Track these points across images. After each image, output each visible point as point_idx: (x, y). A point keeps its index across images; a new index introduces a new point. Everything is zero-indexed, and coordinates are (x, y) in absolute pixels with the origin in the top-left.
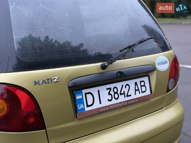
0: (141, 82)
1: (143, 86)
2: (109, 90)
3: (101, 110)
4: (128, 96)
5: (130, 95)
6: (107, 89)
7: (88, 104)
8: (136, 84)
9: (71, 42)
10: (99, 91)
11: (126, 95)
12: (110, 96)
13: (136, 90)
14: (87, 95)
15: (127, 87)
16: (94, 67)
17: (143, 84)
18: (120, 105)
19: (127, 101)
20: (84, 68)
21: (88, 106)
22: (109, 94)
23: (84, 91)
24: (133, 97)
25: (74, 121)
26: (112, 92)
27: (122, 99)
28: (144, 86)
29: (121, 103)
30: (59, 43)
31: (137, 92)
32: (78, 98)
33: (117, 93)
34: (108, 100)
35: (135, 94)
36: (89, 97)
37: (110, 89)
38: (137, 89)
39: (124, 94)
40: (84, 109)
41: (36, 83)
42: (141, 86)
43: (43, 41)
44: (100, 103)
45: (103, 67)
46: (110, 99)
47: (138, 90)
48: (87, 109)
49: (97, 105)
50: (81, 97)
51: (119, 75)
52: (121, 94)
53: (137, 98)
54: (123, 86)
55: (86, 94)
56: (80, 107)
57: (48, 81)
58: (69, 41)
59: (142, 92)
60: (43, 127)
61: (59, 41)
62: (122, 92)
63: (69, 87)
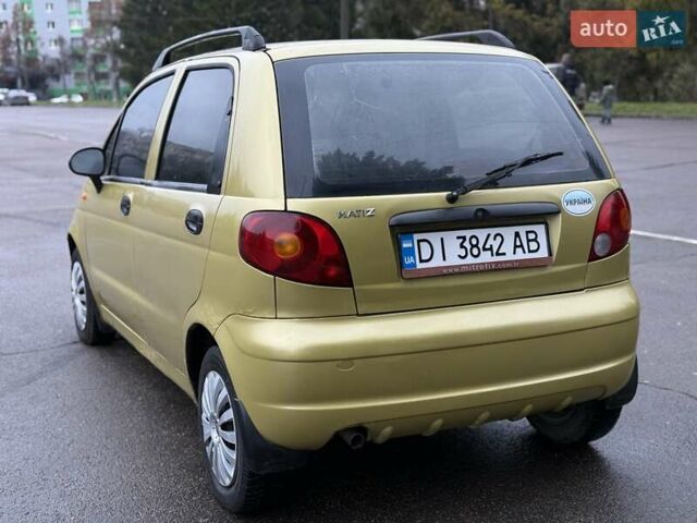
0: (527, 232)
1: (532, 240)
2: (461, 240)
3: (445, 271)
4: (498, 254)
5: (504, 254)
6: (458, 238)
7: (423, 258)
8: (517, 235)
9: (423, 163)
10: (442, 239)
11: (495, 251)
12: (463, 250)
13: (516, 247)
14: (421, 244)
15: (499, 238)
16: (436, 199)
17: (532, 236)
18: (482, 268)
19: (497, 263)
20: (419, 198)
21: (421, 261)
22: (462, 246)
23: (417, 237)
24: (510, 256)
25: (398, 281)
26: (467, 244)
27: (486, 257)
28: (535, 240)
29: (484, 264)
30: (396, 164)
31: (519, 250)
32: (405, 245)
33: (476, 246)
34: (460, 256)
35: (514, 253)
36: (425, 247)
37: (464, 238)
38: (518, 243)
39: (491, 249)
40: (414, 265)
41: (341, 215)
42: (529, 241)
43: (361, 159)
44: (444, 259)
45: (451, 199)
46: (463, 255)
47: (521, 246)
48: (420, 266)
49: (437, 262)
50: (410, 245)
51: (480, 214)
52: (484, 249)
53: (517, 261)
54: (489, 236)
55: (419, 241)
56: (408, 261)
57: (358, 213)
58: (421, 160)
59: (530, 251)
60: (350, 284)
61: (396, 158)
62: (488, 246)
63: (391, 227)
